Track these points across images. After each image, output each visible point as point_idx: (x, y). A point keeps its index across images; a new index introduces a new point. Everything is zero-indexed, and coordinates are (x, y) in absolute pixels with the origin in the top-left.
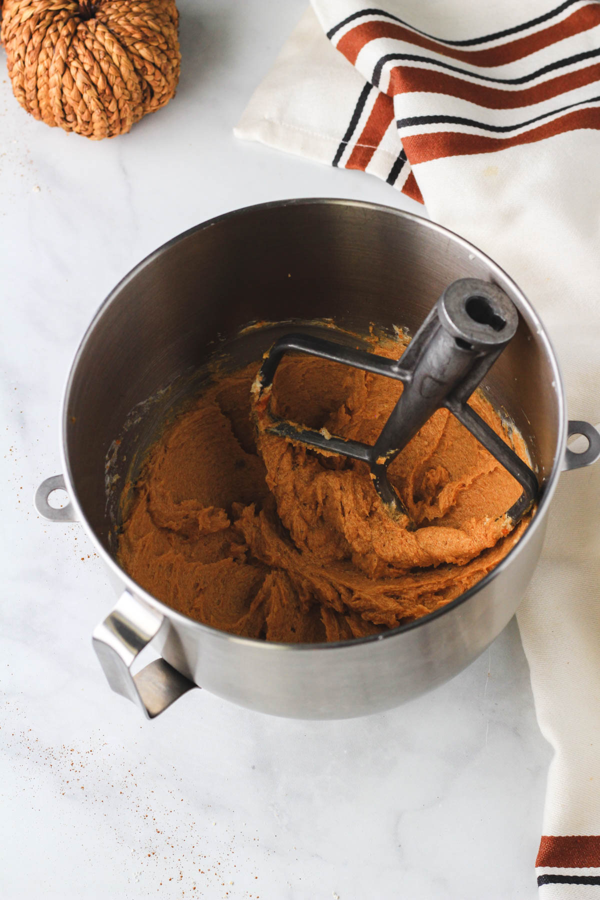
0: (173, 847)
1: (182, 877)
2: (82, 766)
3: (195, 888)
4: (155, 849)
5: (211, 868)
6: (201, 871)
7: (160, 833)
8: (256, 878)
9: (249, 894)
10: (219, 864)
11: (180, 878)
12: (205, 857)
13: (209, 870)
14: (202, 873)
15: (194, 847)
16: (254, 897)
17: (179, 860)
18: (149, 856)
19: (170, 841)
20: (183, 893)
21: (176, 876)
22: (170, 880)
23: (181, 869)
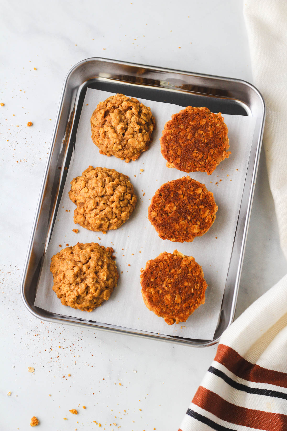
0: (49, 332)
1: (52, 350)
2: (4, 280)
3: (58, 357)
4: (39, 332)
5: (69, 347)
6: (63, 348)
7: (43, 323)
8: (93, 355)
9: (88, 364)
10: (73, 345)
11: (51, 350)
12: (66, 340)
13: (67, 348)
14: (63, 349)
15: (60, 334)
16: (90, 366)
17: (52, 340)
18: (35, 335)
19: (48, 329)
20: (52, 359)
21: (49, 349)
22: (45, 350)
23: (52, 345)
